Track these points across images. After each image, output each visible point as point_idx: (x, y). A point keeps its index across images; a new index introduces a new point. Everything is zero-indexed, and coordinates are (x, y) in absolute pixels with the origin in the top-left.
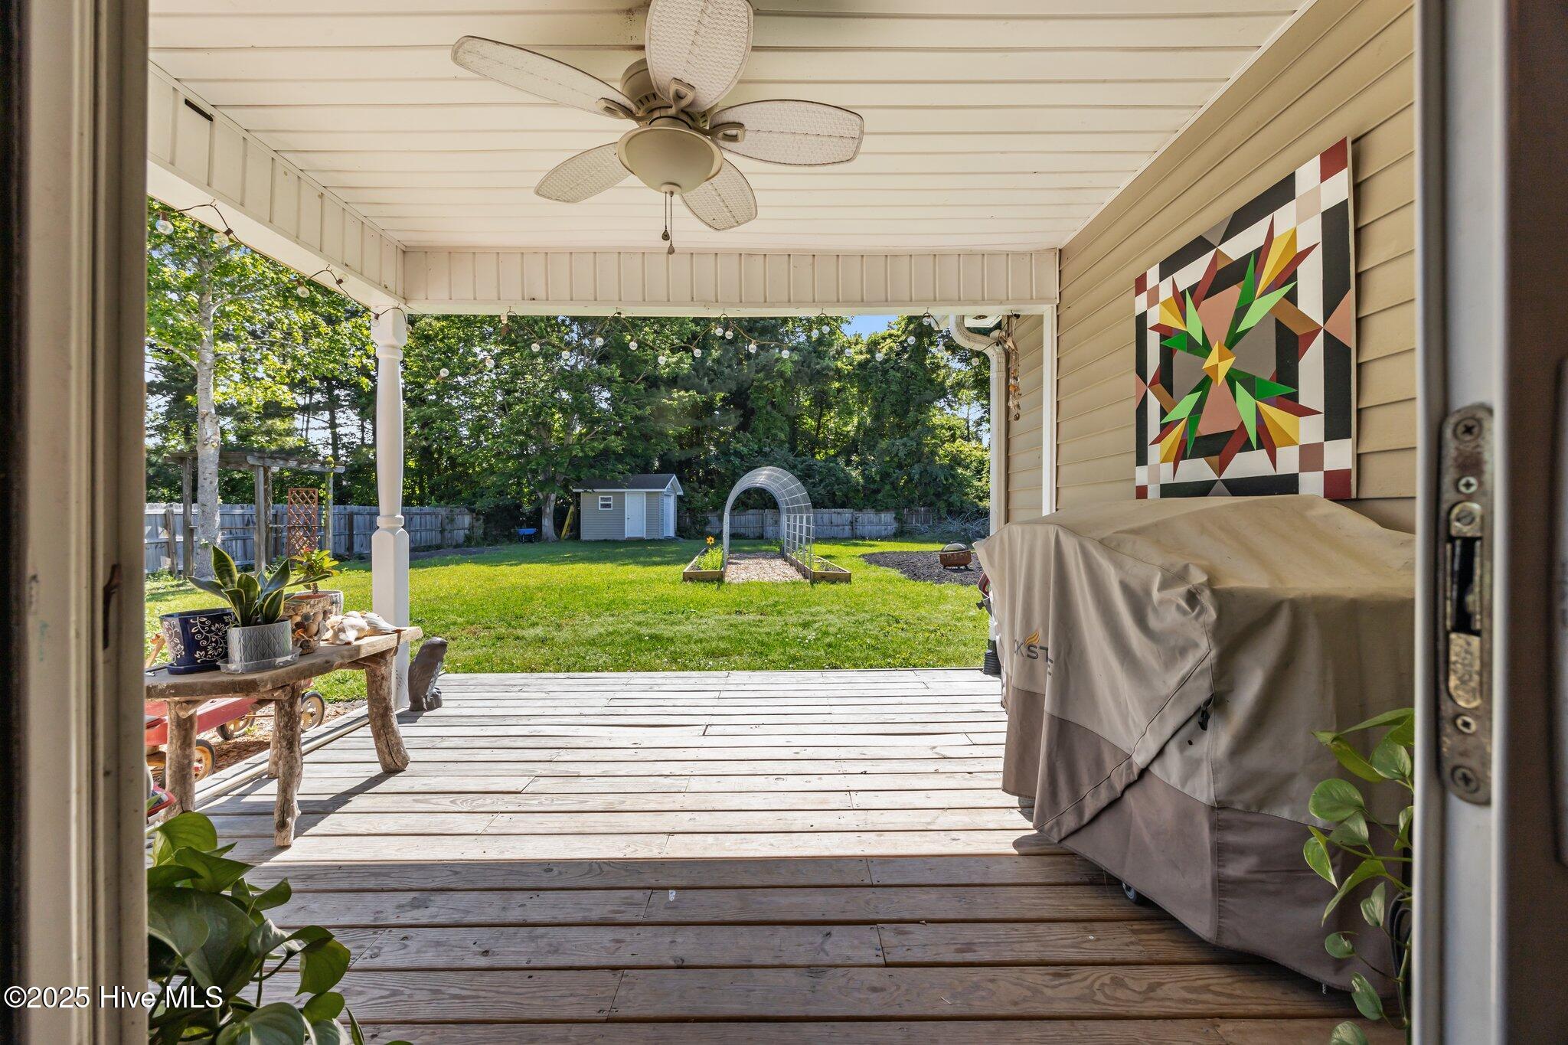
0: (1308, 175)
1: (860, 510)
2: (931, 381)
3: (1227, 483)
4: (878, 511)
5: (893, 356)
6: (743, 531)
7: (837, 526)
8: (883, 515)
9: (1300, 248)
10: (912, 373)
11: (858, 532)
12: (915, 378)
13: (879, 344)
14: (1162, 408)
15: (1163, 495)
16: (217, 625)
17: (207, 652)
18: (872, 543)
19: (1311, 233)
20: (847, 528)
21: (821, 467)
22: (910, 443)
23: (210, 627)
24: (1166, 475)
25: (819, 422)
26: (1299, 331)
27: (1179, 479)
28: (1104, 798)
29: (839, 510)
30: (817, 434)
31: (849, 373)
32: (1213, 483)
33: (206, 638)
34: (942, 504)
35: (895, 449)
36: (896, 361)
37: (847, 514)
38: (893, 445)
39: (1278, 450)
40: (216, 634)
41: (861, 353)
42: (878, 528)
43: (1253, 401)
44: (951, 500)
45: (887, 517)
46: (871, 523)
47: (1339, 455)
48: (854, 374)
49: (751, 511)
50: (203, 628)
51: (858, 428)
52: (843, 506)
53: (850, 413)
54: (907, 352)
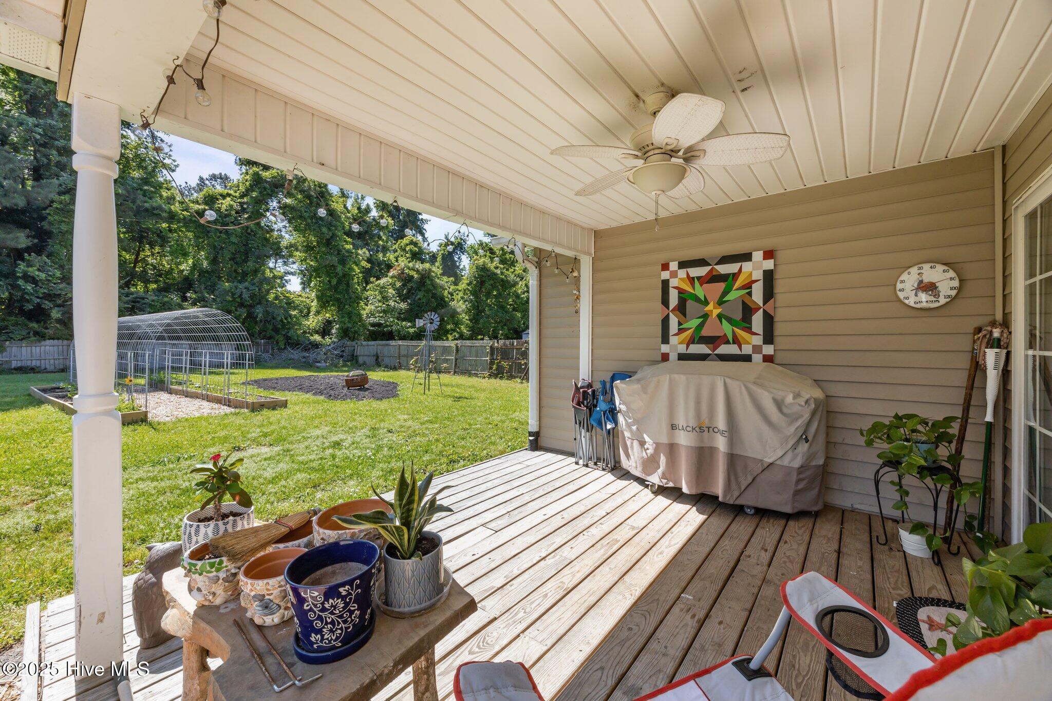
0: (758, 256)
2: (267, 240)
3: (717, 355)
5: (233, 213)
9: (753, 279)
10: (252, 231)
12: (254, 235)
13: (217, 199)
14: (679, 322)
15: (679, 359)
16: (331, 601)
17: (322, 636)
18: (235, 371)
19: (758, 275)
21: (153, 301)
22: (252, 288)
23: (323, 604)
24: (682, 349)
25: (138, 255)
26: (752, 306)
27: (689, 351)
28: (750, 479)
30: (135, 267)
31: (185, 218)
32: (710, 355)
33: (320, 618)
34: (280, 338)
35: (238, 292)
36: (236, 218)
38: (236, 287)
39: (743, 346)
40: (332, 613)
41: (197, 202)
43: (731, 327)
44: (289, 334)
47: (768, 350)
48: (191, 220)
50: (315, 606)
51: (194, 267)
53: (185, 255)
54: (247, 213)
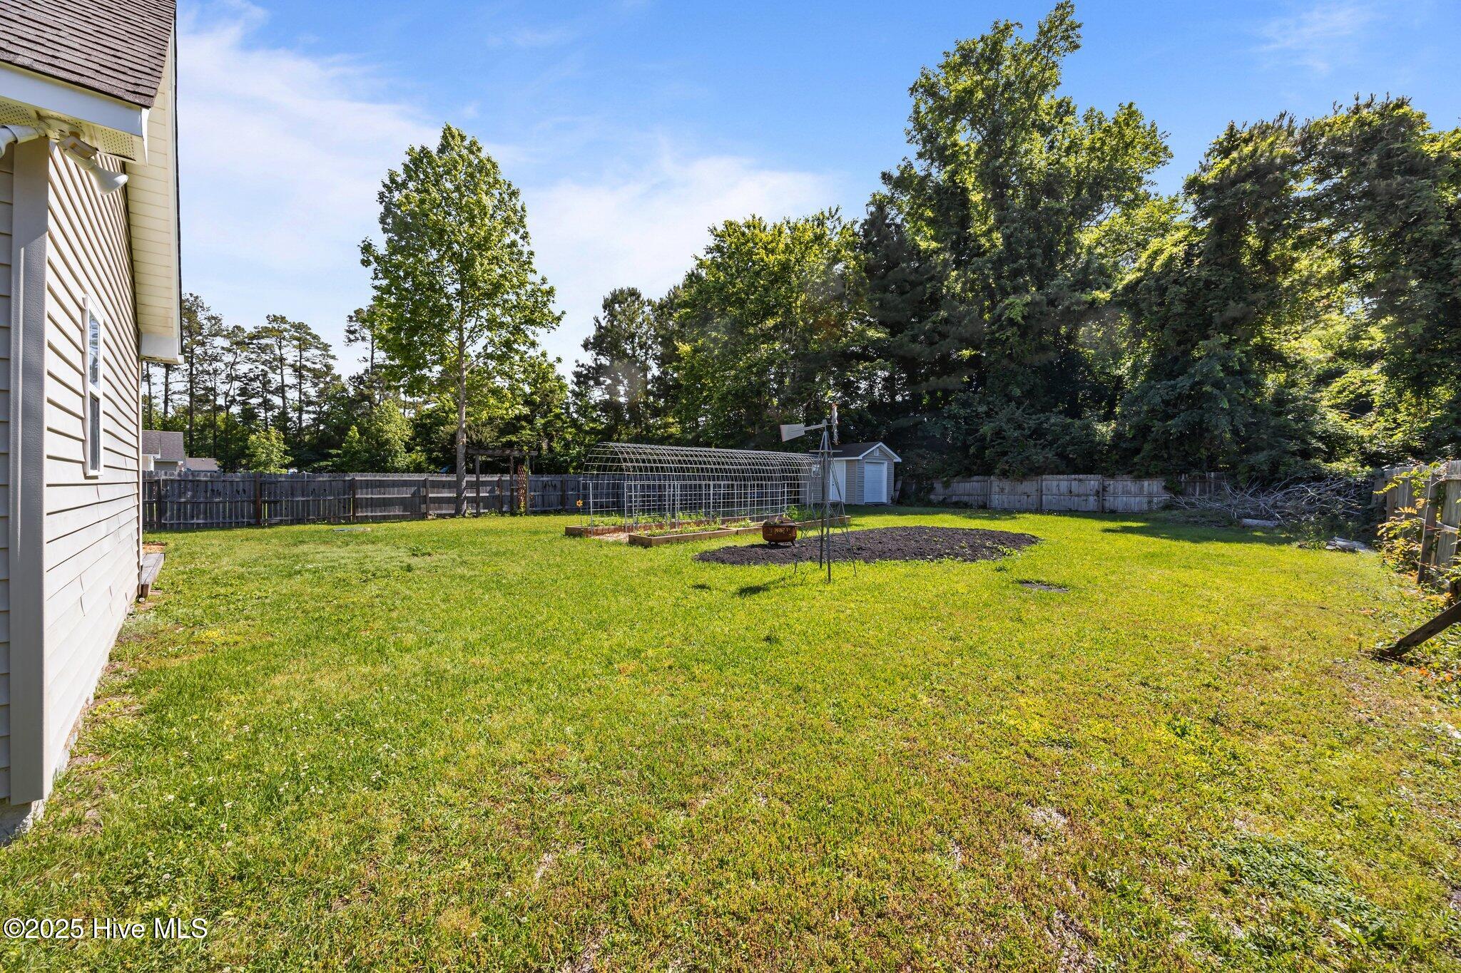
1: (1112, 476)
4: (1139, 478)
6: (965, 499)
7: (1078, 496)
8: (1146, 483)
11: (1107, 505)
20: (1092, 499)
29: (1081, 476)
37: (1093, 482)
42: (1138, 499)
45: (1154, 487)
46: (1127, 492)
49: (976, 478)
52: (1089, 470)
